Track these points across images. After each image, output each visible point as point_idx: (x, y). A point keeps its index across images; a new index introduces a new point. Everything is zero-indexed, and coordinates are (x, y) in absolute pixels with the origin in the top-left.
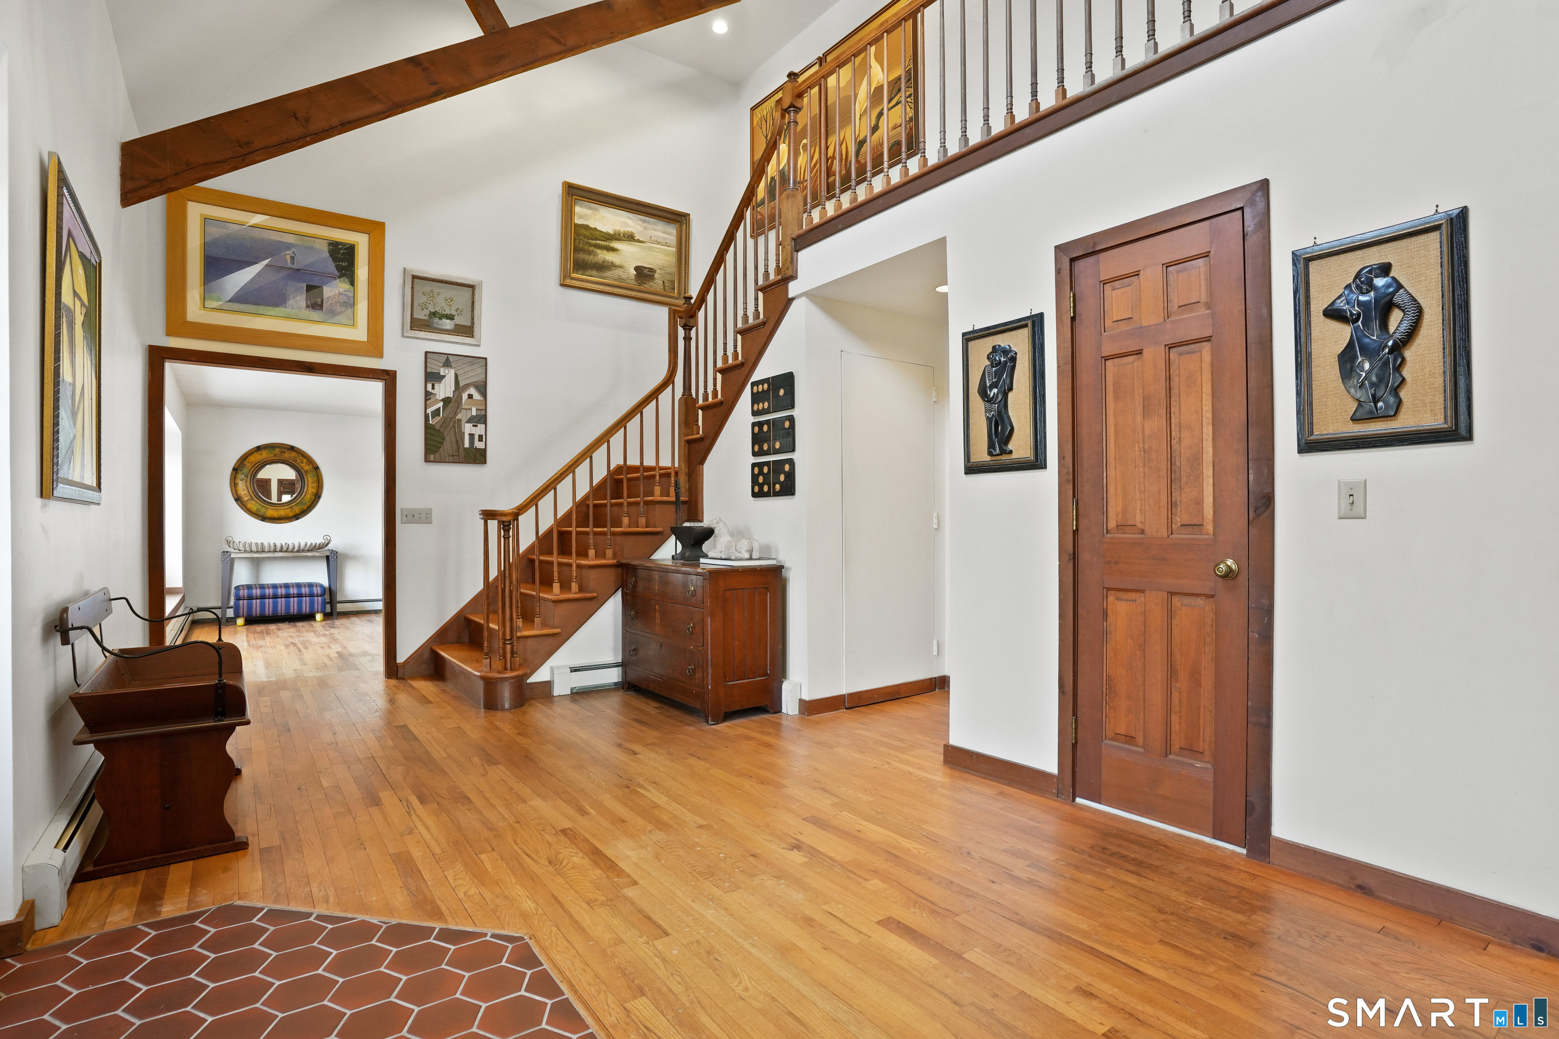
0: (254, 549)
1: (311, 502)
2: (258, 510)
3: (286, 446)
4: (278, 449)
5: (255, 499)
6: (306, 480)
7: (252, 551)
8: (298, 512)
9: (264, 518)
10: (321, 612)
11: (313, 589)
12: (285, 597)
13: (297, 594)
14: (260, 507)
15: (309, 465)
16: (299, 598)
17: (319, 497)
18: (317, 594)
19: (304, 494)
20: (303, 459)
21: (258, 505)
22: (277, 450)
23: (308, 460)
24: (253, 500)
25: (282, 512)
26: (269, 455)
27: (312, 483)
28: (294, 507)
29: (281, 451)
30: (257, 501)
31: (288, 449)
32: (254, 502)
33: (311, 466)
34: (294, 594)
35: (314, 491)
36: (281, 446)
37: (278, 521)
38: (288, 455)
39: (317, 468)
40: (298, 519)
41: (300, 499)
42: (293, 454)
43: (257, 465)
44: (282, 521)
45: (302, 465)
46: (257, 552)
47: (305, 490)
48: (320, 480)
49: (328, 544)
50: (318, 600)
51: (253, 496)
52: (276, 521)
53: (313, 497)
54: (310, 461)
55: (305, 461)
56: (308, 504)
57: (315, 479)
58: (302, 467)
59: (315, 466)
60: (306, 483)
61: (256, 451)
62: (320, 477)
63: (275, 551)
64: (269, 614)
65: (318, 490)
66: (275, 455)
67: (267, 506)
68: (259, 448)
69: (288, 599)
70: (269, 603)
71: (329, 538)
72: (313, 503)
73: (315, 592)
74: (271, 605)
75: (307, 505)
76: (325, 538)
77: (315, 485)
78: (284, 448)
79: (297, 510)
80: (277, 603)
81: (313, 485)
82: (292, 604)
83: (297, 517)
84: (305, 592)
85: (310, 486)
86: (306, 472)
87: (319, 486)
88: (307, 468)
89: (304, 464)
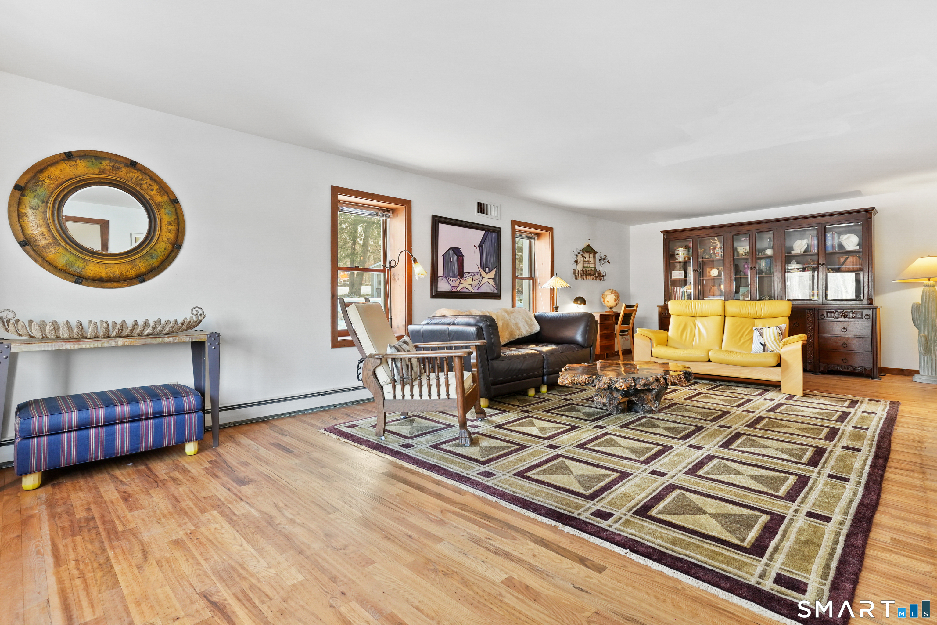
0: (63, 333)
1: (167, 253)
2: (68, 264)
3: (121, 159)
4: (107, 162)
5: (63, 243)
6: (158, 219)
7: (58, 338)
8: (143, 269)
9: (80, 279)
10: (196, 440)
11: (182, 401)
12: (129, 422)
13: (154, 413)
14: (72, 258)
15: (162, 195)
16: (157, 420)
17: (179, 247)
18: (190, 410)
19: (155, 240)
20: (152, 183)
21: (68, 255)
22: (106, 164)
23: (161, 187)
24: (59, 245)
25: (116, 269)
26: (91, 171)
27: (169, 223)
28: (138, 262)
29: (113, 167)
30: (67, 247)
31: (126, 165)
32: (60, 250)
33: (165, 197)
34: (147, 414)
35: (171, 236)
36: (113, 157)
37: (107, 284)
38: (124, 174)
39: (175, 202)
40: (143, 281)
41: (149, 248)
42: (136, 174)
43: (66, 184)
44: (116, 284)
45: (152, 193)
46: (71, 338)
47: (157, 235)
48: (181, 220)
49: (198, 323)
50: (191, 419)
51: (58, 237)
52: (103, 284)
53: (170, 247)
54: (164, 189)
55: (156, 187)
56: (161, 257)
57: (174, 217)
58: (150, 197)
59: (172, 198)
60: (158, 223)
61: (63, 160)
62: (180, 217)
63: (107, 336)
64: (96, 457)
65: (177, 236)
66: (103, 171)
67: (87, 258)
68: (69, 156)
69: (135, 424)
70: (97, 437)
71: (200, 312)
72: (169, 255)
73: (186, 405)
74: (101, 439)
75: (159, 260)
76: (195, 312)
77: (173, 227)
78: (120, 162)
79: (142, 266)
80: (114, 434)
81: (170, 227)
82: (143, 432)
83: (141, 278)
84: (169, 407)
85: (164, 228)
86: (159, 205)
87: (178, 230)
88: (160, 198)
89: (155, 192)
